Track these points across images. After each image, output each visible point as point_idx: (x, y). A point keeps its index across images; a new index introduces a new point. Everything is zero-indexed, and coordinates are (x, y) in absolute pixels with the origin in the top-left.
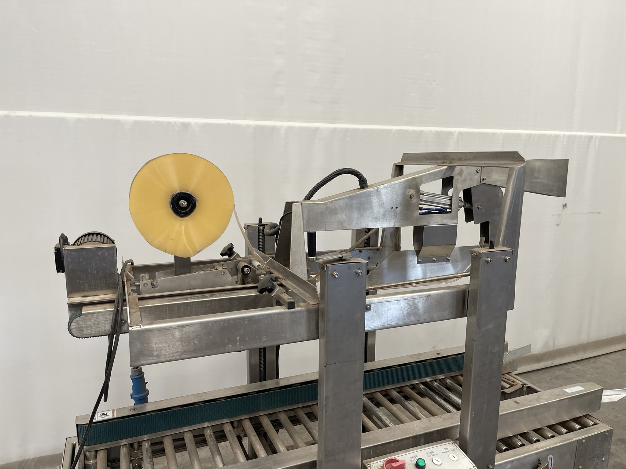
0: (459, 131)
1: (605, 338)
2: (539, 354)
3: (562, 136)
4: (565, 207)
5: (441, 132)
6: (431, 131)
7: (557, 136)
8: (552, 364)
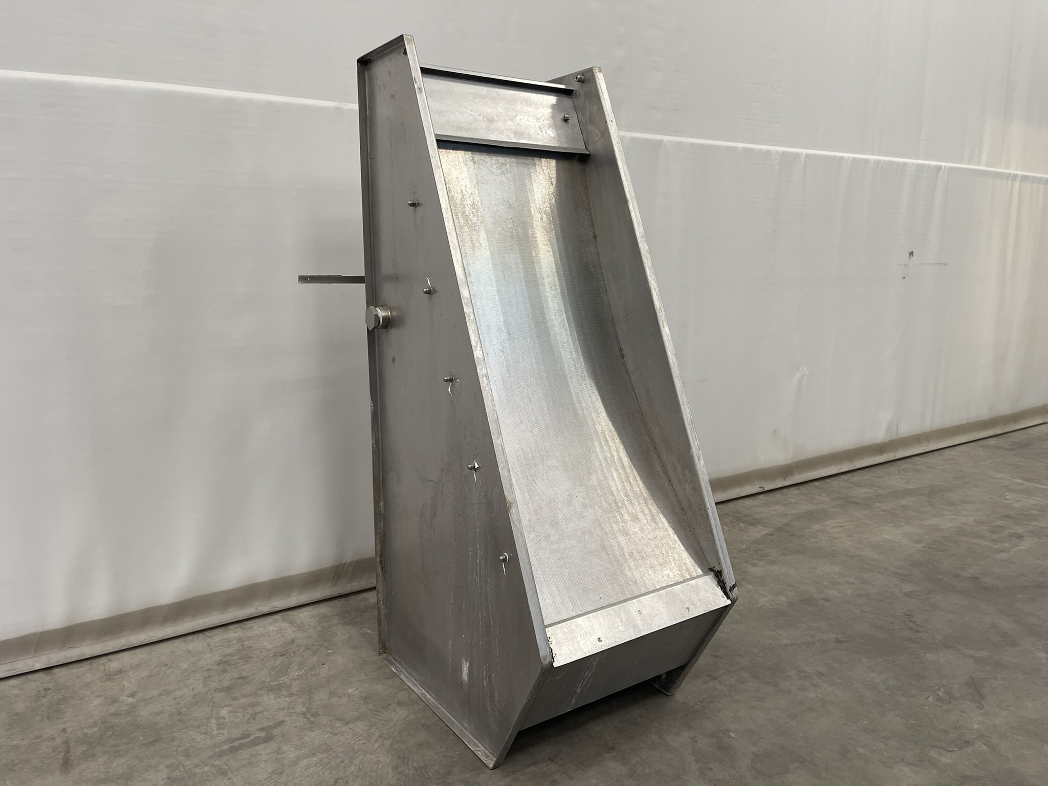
0: (806, 154)
1: (949, 426)
2: (882, 443)
3: (911, 164)
4: (911, 256)
5: (788, 152)
6: (777, 152)
7: (905, 164)
8: (895, 456)
